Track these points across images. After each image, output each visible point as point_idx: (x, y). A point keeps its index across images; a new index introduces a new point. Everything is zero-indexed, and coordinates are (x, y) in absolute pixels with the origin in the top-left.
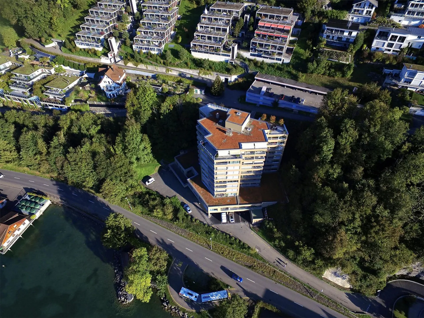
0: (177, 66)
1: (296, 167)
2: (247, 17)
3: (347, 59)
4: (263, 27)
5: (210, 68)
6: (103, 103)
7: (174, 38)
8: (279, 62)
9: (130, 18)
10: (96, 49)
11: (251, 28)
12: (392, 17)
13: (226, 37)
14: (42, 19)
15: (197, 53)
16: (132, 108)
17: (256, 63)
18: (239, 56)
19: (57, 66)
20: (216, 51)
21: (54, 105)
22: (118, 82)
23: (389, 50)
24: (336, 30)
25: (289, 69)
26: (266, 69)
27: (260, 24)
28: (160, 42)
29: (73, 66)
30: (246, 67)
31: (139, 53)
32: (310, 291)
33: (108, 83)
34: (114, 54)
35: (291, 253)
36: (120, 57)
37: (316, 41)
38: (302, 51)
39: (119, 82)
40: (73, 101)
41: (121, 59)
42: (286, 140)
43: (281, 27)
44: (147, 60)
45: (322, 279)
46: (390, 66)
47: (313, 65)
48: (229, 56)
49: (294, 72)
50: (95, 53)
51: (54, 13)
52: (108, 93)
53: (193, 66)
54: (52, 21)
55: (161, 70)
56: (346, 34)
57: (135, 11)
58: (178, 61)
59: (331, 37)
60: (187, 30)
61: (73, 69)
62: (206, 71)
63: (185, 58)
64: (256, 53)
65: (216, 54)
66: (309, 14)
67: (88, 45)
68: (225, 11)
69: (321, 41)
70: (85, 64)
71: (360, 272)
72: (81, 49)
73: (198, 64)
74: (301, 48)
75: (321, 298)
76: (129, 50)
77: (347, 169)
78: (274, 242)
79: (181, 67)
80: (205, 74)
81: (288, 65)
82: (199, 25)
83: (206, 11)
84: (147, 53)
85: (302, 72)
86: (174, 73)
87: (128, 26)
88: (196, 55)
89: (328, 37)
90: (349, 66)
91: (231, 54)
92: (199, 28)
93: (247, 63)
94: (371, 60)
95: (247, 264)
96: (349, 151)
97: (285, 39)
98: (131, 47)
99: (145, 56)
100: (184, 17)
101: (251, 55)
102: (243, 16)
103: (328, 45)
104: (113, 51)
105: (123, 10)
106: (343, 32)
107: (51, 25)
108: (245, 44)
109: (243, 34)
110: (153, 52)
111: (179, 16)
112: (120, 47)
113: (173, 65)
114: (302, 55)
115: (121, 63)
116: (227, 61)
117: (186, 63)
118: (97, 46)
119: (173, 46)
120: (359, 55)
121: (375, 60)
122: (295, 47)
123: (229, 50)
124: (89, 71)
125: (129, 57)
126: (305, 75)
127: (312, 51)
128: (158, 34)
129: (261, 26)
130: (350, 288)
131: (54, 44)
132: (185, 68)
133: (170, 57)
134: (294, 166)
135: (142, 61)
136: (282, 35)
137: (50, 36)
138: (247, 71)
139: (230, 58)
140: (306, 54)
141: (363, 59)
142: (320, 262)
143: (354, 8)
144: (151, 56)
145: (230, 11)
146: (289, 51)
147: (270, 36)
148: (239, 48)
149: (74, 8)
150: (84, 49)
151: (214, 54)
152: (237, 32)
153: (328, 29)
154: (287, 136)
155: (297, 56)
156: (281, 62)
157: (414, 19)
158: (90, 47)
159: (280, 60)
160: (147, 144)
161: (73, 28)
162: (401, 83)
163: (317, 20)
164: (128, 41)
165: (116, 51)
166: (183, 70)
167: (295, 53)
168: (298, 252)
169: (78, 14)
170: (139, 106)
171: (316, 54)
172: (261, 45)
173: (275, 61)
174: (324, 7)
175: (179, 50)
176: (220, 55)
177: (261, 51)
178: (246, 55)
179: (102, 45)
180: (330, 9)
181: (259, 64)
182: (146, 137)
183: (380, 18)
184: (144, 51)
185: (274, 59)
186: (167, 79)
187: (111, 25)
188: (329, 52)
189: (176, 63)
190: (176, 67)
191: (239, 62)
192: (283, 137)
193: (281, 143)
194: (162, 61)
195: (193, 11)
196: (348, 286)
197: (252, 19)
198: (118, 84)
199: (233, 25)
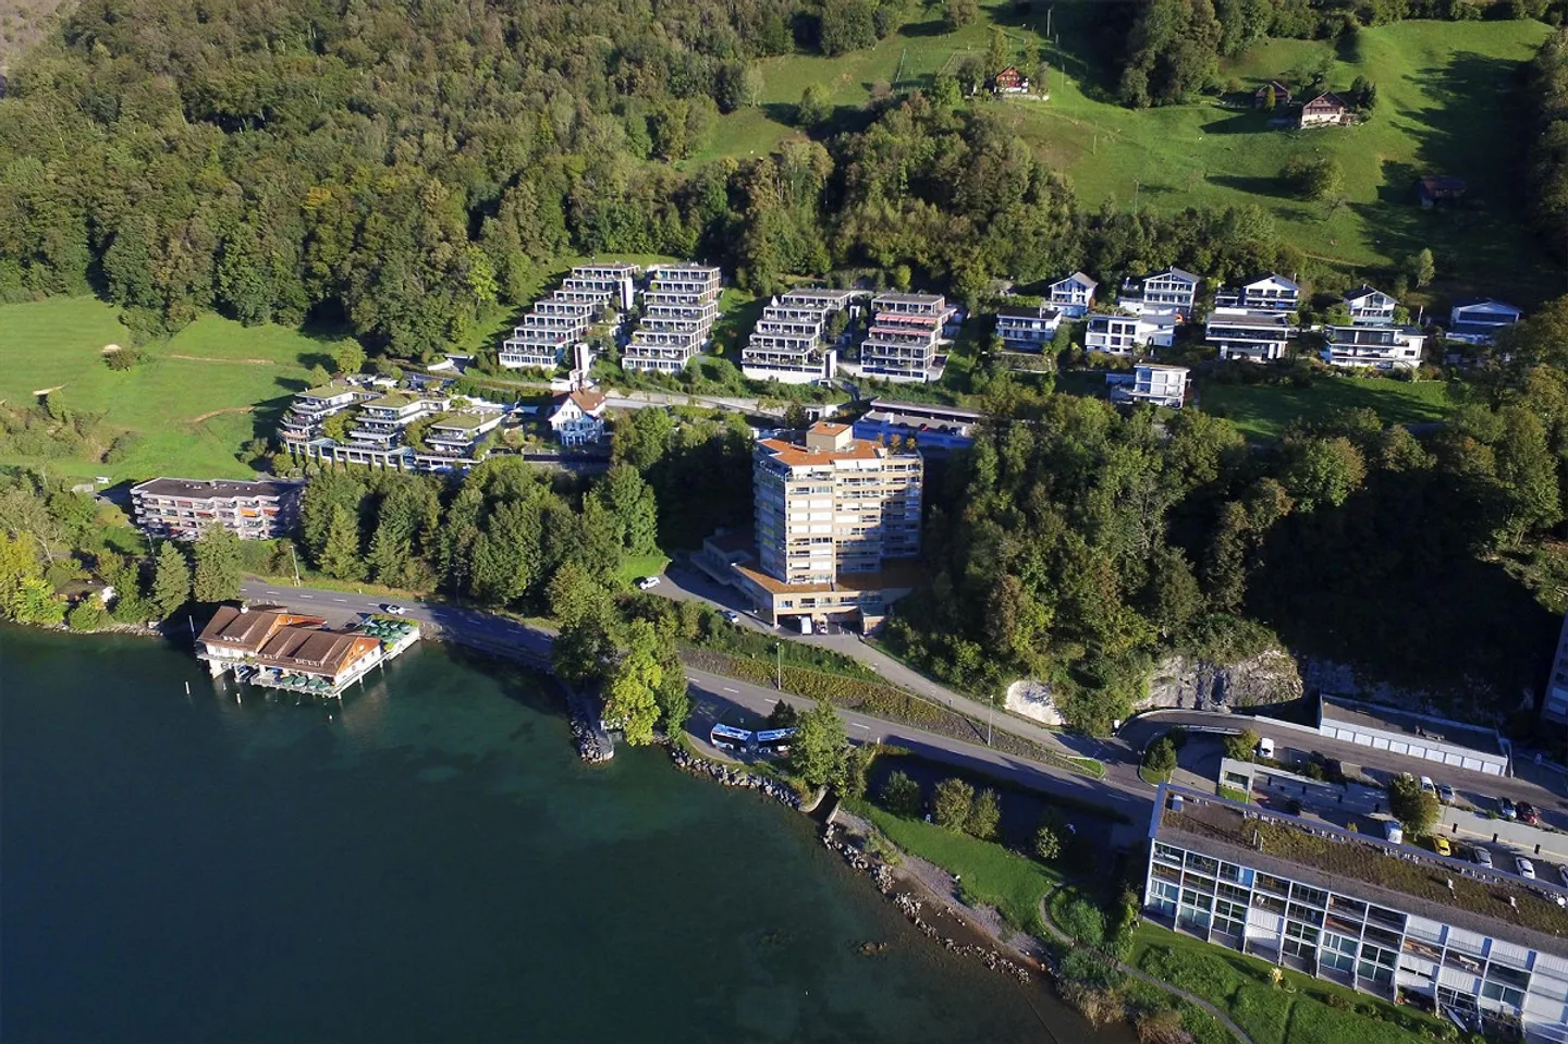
0: (714, 393)
1: (938, 507)
2: (854, 311)
3: (1046, 365)
4: (886, 322)
5: (782, 394)
6: (554, 452)
7: (709, 349)
8: (918, 379)
9: (618, 318)
10: (544, 366)
11: (863, 326)
12: (1122, 304)
13: (814, 342)
14: (432, 320)
15: (756, 370)
16: (624, 444)
17: (873, 384)
18: (840, 373)
19: (456, 397)
20: (793, 365)
21: (444, 460)
22: (590, 412)
23: (1118, 350)
24: (1017, 321)
25: (938, 390)
26: (894, 391)
27: (879, 317)
28: (681, 352)
29: (493, 398)
30: (855, 391)
31: (635, 372)
32: (977, 730)
33: (569, 417)
34: (581, 375)
35: (939, 667)
36: (593, 380)
37: (986, 343)
38: (962, 360)
39: (595, 413)
40: (488, 452)
41: (595, 383)
42: (921, 474)
43: (917, 319)
44: (650, 385)
45: (1004, 711)
46: (1119, 370)
47: (981, 377)
48: (820, 371)
49: (949, 393)
50: (541, 375)
51: (462, 309)
52: (567, 434)
53: (745, 393)
54: (453, 323)
55: (681, 401)
56: (1036, 326)
57: (630, 305)
58: (714, 385)
59: (1012, 334)
60: (735, 335)
61: (488, 404)
62: (773, 400)
63: (730, 377)
64: (874, 366)
65: (794, 369)
66: (973, 302)
67: (527, 360)
68: (813, 301)
69: (995, 341)
70: (518, 392)
71: (1074, 687)
72: (509, 370)
73: (757, 388)
74: (961, 355)
75: (1003, 739)
76: (614, 369)
77: (1021, 498)
78: (907, 653)
79: (722, 396)
80: (771, 406)
81: (936, 383)
82: (759, 323)
83: (775, 302)
84: (652, 374)
85: (965, 394)
86: (707, 404)
87: (612, 331)
88: (752, 374)
89: (1007, 333)
90: (1046, 377)
91: (823, 368)
92: (759, 328)
93: (856, 384)
94: (1087, 366)
95: (855, 703)
96: (1023, 467)
97: (927, 340)
98: (619, 362)
99: (645, 378)
100: (729, 316)
101: (865, 370)
102: (847, 308)
103: (1008, 345)
104: (580, 368)
105: (606, 303)
106: (1029, 323)
107: (449, 331)
108: (852, 353)
109: (847, 338)
110: (663, 371)
111: (718, 315)
112: (593, 363)
113: (705, 392)
114: (962, 366)
115: (595, 390)
116: (815, 383)
117: (732, 389)
118: (545, 361)
119: (707, 360)
120: (1064, 359)
121: (1092, 365)
122: (950, 356)
123: (821, 363)
124: (525, 402)
125: (613, 380)
126: (969, 397)
127: (981, 358)
128: (675, 338)
129: (881, 322)
130: (1062, 725)
131: (449, 364)
132: (728, 396)
133: (699, 379)
134: (934, 508)
135: (639, 387)
136: (921, 333)
137: (439, 350)
138: (858, 397)
139: (823, 375)
140: (969, 362)
141: (1073, 364)
142: (992, 668)
143: (1053, 292)
144: (660, 377)
145: (821, 301)
146: (938, 362)
147: (897, 335)
148: (840, 358)
149: (500, 303)
150: (518, 369)
151: (788, 369)
152: (835, 336)
153: (1004, 320)
154: (920, 462)
155: (952, 368)
156: (923, 380)
157: (1163, 307)
158: (531, 365)
159: (921, 375)
160: (648, 507)
161: (496, 336)
162: (1136, 392)
163: (986, 310)
164: (614, 353)
165: (586, 369)
166: (722, 401)
167: (950, 363)
168: (951, 658)
169: (507, 312)
170: (638, 440)
171: (987, 362)
172: (881, 350)
173: (911, 379)
174: (1002, 294)
175: (717, 365)
176: (801, 370)
177: (884, 361)
178: (856, 370)
179: (556, 360)
180: (1014, 295)
181: (881, 385)
182: (649, 490)
183: (1101, 306)
184: (645, 369)
185: (908, 374)
186: (691, 414)
187: (577, 327)
188: (1010, 358)
189: (711, 388)
190: (710, 394)
191: (840, 383)
192: (915, 466)
193: (913, 479)
194: (682, 386)
195: (748, 305)
196: (1057, 720)
197: (864, 311)
198: (591, 417)
199: (827, 323)
